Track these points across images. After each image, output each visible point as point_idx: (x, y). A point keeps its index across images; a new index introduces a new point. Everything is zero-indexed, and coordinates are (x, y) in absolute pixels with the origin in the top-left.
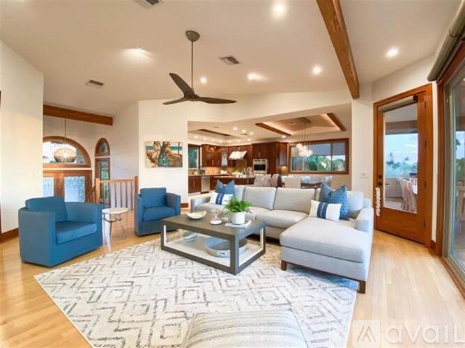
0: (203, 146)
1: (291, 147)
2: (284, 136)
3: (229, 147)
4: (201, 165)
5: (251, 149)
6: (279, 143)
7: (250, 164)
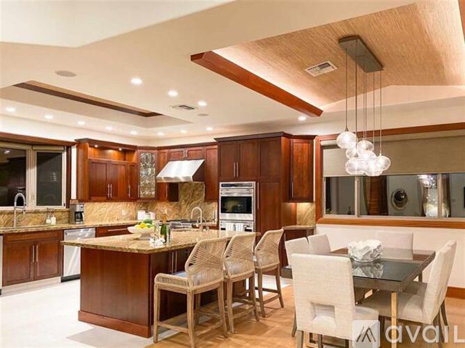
0: (79, 143)
1: (323, 147)
2: (303, 118)
3: (159, 149)
4: (74, 196)
5: (214, 155)
6: (289, 136)
7: (211, 196)
